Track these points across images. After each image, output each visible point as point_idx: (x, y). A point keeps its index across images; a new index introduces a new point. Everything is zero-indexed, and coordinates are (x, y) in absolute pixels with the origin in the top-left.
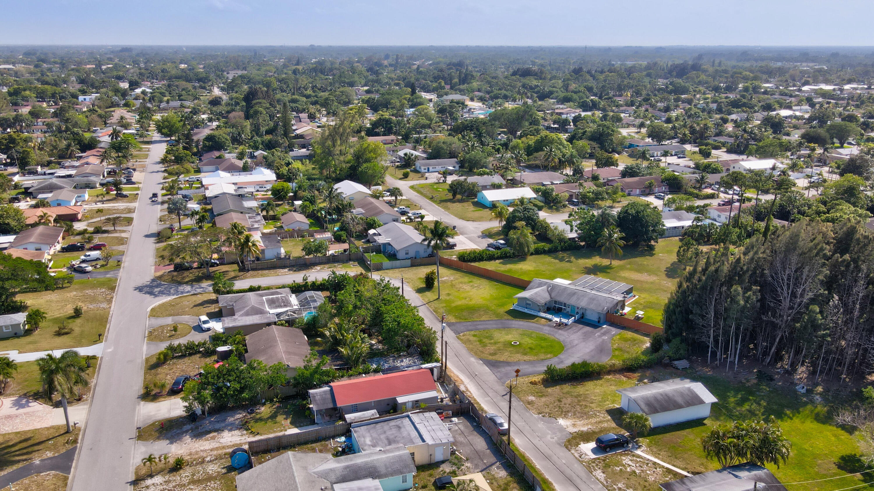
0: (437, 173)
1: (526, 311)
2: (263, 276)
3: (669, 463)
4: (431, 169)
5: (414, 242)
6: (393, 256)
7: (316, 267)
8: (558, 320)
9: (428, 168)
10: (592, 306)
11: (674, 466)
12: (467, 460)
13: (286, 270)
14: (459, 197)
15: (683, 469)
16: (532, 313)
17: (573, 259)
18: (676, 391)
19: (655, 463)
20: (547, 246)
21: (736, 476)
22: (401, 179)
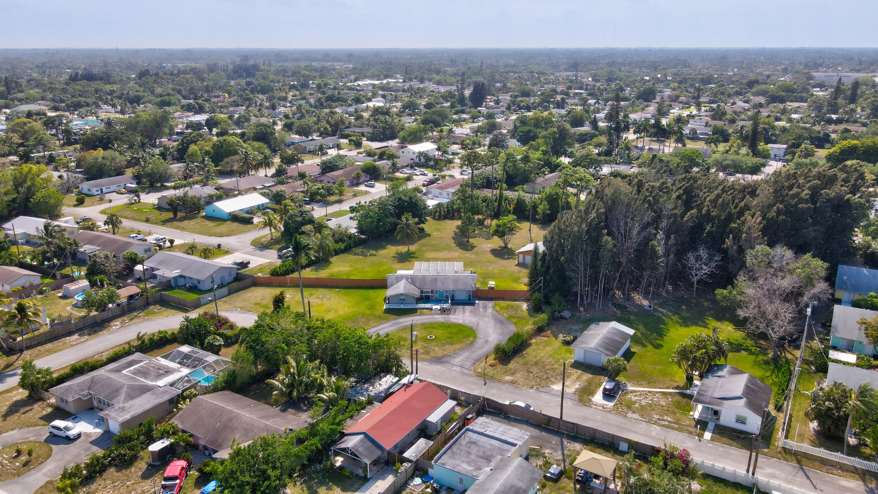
0: (115, 194)
1: (402, 306)
2: (50, 352)
3: (655, 388)
4: (105, 190)
5: (217, 268)
6: (194, 288)
7: (112, 323)
8: (438, 307)
9: (101, 190)
10: (460, 287)
11: (660, 388)
12: (541, 447)
13: (76, 336)
14: (179, 214)
15: (668, 388)
16: (410, 307)
17: (374, 252)
18: (608, 332)
19: (649, 392)
20: (342, 246)
21: (720, 377)
22: (75, 206)
